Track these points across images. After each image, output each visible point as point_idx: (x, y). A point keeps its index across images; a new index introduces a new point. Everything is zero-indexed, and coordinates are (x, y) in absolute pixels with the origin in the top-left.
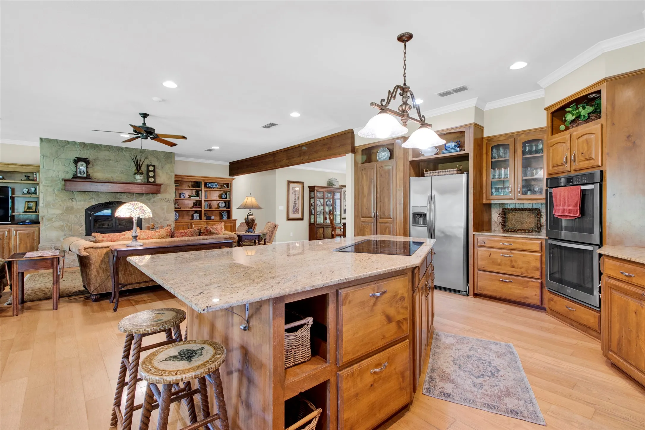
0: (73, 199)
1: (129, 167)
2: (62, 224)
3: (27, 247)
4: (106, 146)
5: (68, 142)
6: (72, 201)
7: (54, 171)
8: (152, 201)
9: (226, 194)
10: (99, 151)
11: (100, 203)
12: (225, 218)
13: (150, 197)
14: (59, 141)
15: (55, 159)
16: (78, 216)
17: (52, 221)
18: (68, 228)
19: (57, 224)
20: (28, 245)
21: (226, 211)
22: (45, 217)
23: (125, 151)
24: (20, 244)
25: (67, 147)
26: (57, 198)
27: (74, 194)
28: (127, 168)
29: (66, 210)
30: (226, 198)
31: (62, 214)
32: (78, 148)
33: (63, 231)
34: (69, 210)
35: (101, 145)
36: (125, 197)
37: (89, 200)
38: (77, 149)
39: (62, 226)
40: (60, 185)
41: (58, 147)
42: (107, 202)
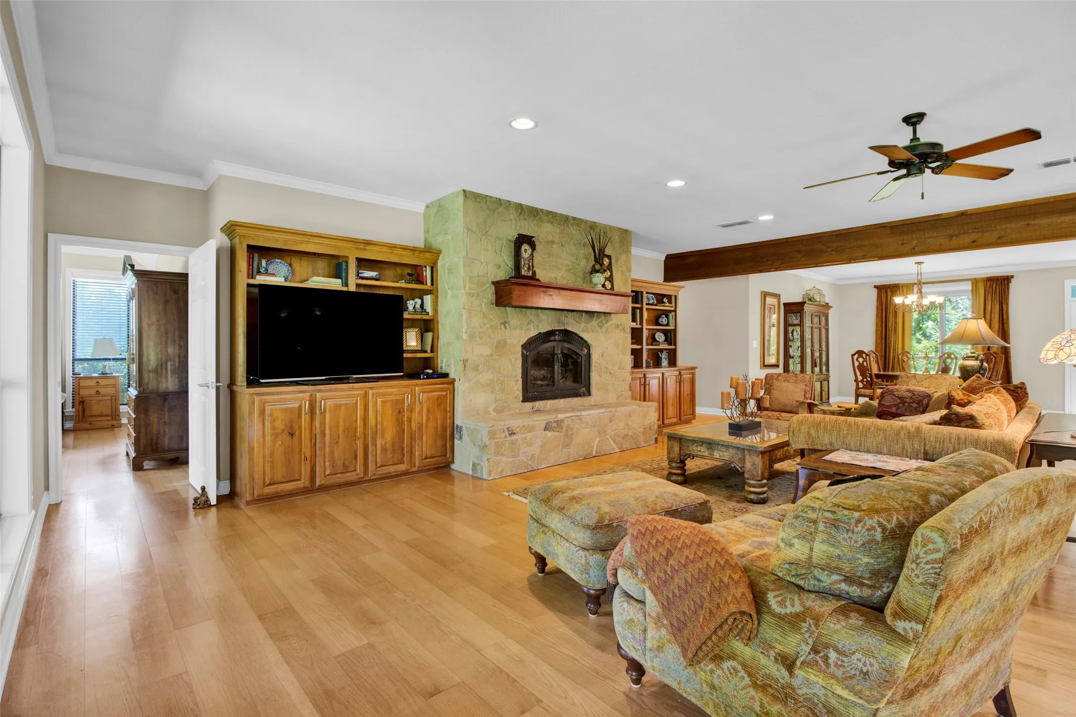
0: (506, 324)
1: (577, 259)
2: (492, 377)
3: (437, 427)
4: (549, 213)
5: (499, 202)
6: (505, 327)
7: (482, 263)
8: (604, 329)
9: (667, 316)
10: (540, 223)
11: (540, 333)
12: (665, 363)
13: (602, 321)
14: (488, 198)
15: (483, 237)
16: (513, 360)
17: (478, 370)
18: (500, 385)
19: (485, 377)
20: (439, 423)
21: (666, 349)
22: (469, 362)
23: (572, 225)
24: (427, 421)
25: (498, 213)
26: (485, 321)
27: (507, 313)
28: (575, 261)
29: (497, 347)
30: (667, 325)
31: (492, 355)
32: (513, 214)
33: (492, 392)
34: (501, 346)
35: (542, 210)
36: (572, 321)
37: (527, 325)
38: (512, 217)
39: (492, 381)
40: (490, 293)
41: (488, 212)
42: (549, 331)
